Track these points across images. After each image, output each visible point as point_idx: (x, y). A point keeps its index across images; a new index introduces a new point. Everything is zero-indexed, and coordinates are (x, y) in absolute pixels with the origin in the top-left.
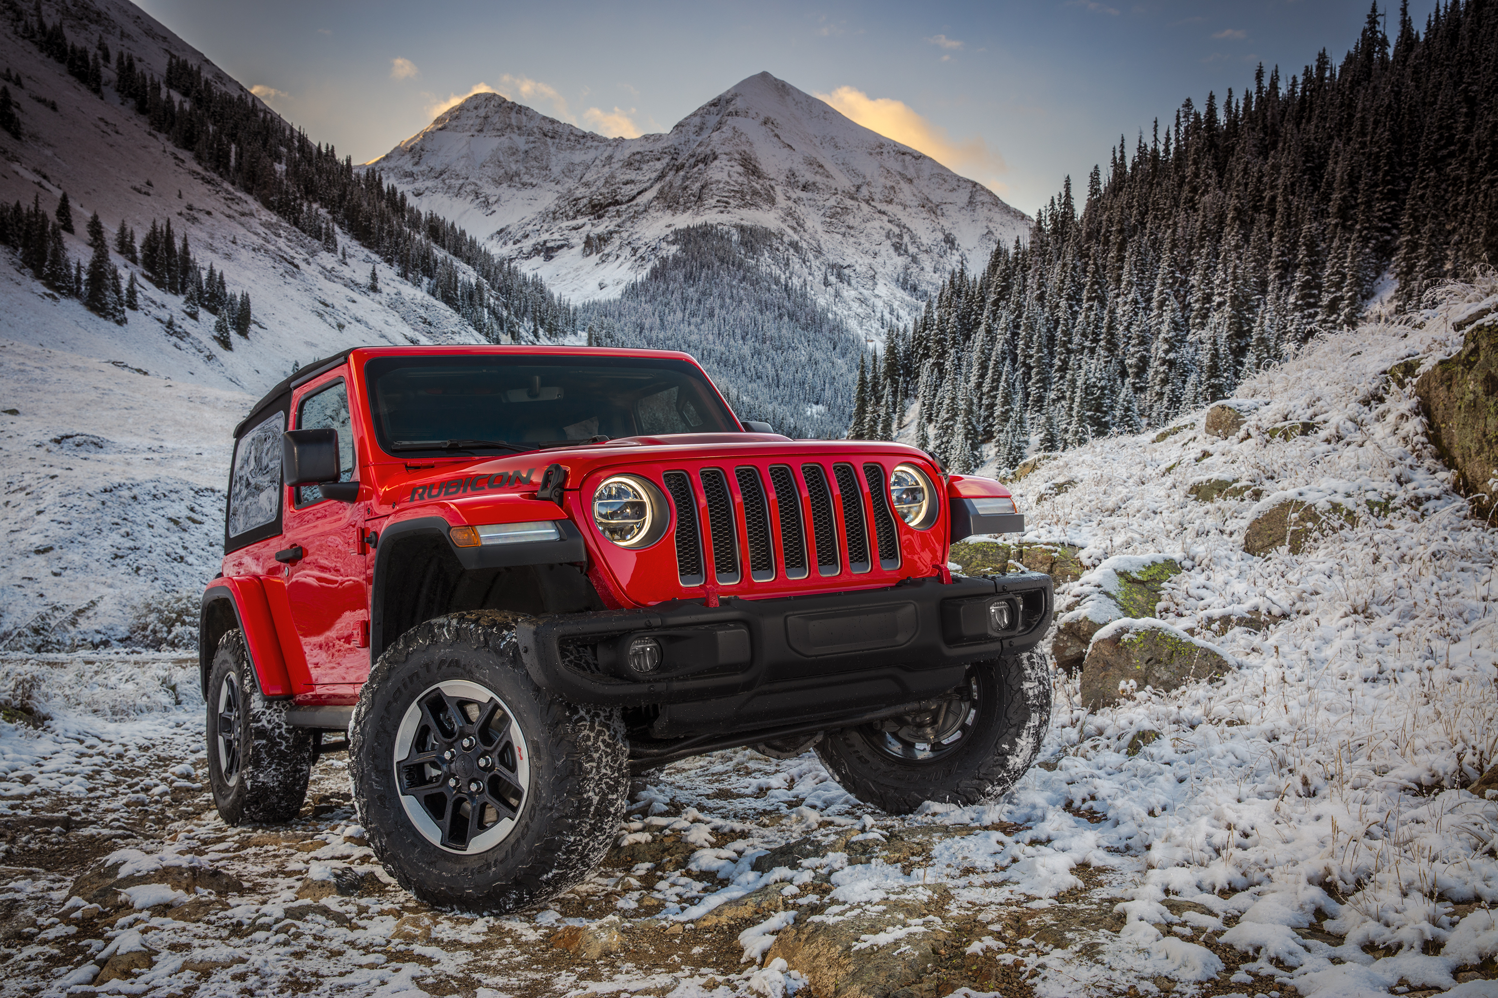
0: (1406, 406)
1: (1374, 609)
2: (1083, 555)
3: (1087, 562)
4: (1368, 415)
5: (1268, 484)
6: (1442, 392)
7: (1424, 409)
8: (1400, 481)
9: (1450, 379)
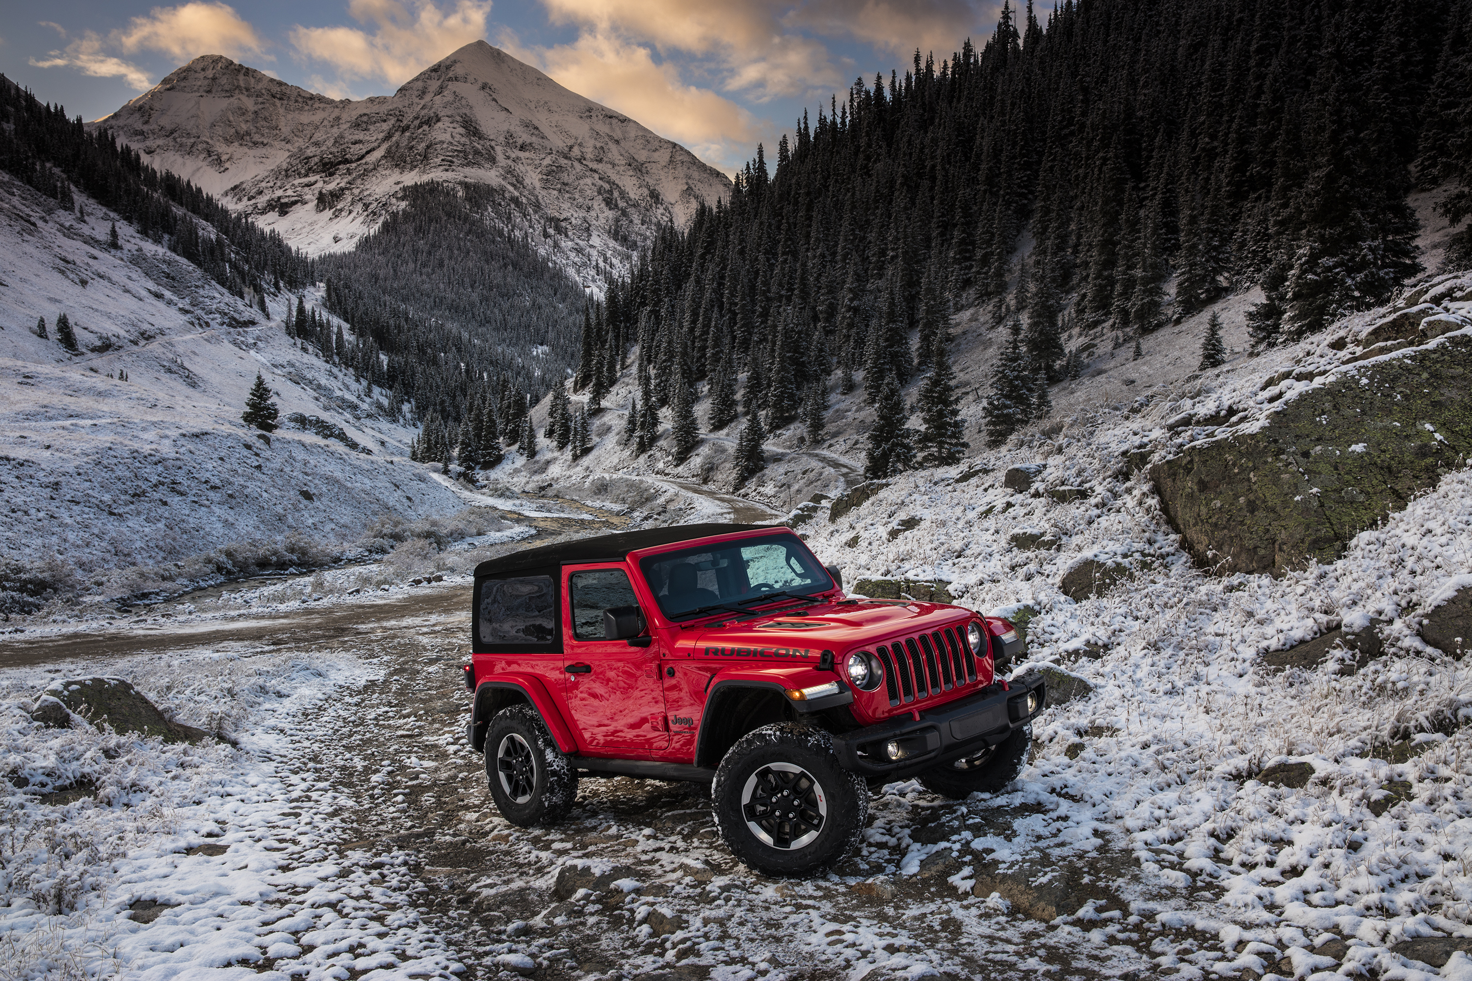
0: (1145, 488)
1: (1160, 644)
2: (950, 588)
3: (953, 593)
4: (1121, 487)
5: (1065, 539)
6: (1169, 482)
7: (1156, 490)
8: (1150, 542)
9: (1175, 474)
